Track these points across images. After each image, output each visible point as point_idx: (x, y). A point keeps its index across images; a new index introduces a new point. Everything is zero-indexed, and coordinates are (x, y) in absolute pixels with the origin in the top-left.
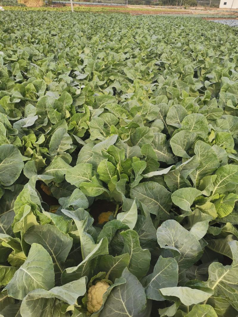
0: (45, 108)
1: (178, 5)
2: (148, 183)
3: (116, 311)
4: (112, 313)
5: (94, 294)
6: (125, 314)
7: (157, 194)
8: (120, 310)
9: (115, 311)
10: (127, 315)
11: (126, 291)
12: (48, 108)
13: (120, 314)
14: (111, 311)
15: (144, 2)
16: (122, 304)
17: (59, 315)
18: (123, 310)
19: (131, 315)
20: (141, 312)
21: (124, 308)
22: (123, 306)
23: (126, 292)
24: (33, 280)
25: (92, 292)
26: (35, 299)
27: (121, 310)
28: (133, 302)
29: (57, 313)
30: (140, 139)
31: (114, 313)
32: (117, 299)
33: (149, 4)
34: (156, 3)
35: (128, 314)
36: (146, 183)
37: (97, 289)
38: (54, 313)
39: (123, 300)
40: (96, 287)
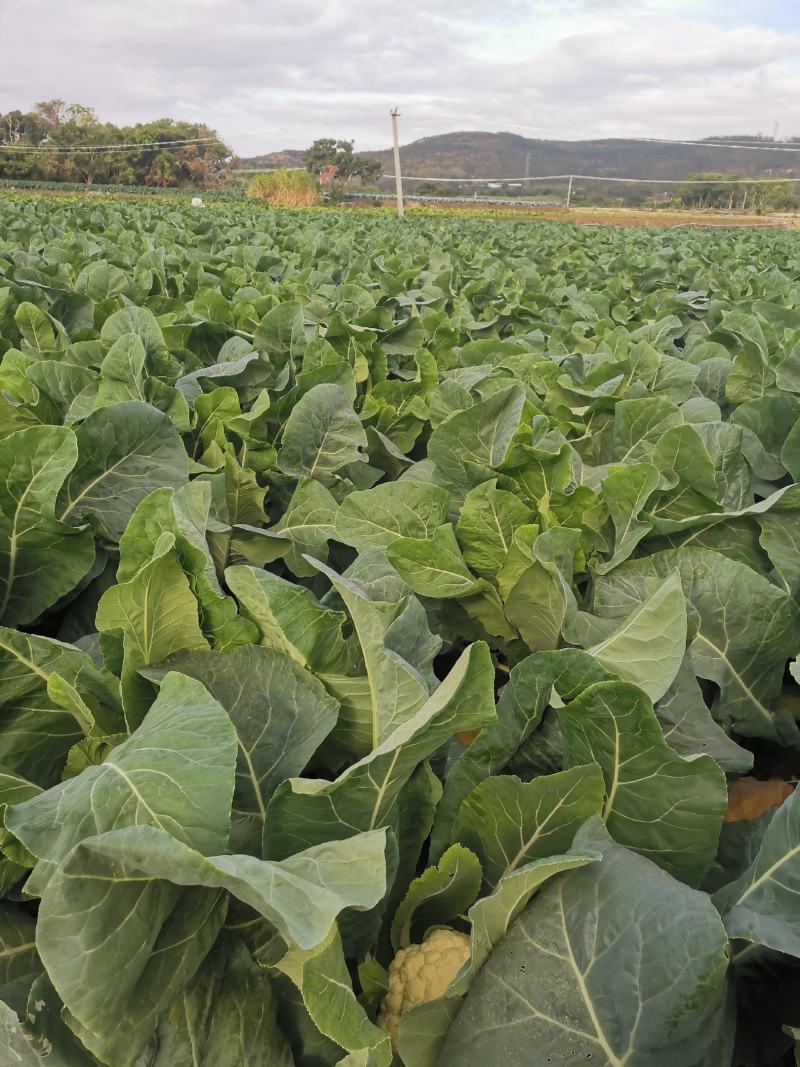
0: (287, 341)
1: (734, 206)
2: (675, 554)
3: (538, 1014)
4: (516, 1022)
5: (418, 975)
6: (589, 1042)
7: (719, 605)
8: (560, 1013)
9: (533, 1013)
10: (599, 1048)
11: (597, 910)
12: (294, 343)
13: (561, 1030)
14: (513, 1009)
15: (621, 199)
16: (575, 982)
17: (236, 1029)
18: (580, 1019)
19: (618, 1050)
20: (694, 1006)
21: (583, 1005)
22: (580, 994)
23: (600, 913)
24: (135, 800)
25: (409, 965)
26: (116, 880)
27: (564, 1013)
28: (640, 955)
29: (233, 1014)
30: (629, 448)
31: (526, 1019)
32: (546, 951)
33: (637, 205)
34: (660, 202)
35: (602, 1040)
36: (666, 557)
37: (433, 958)
38: (219, 1011)
39: (578, 961)
40: (427, 950)
